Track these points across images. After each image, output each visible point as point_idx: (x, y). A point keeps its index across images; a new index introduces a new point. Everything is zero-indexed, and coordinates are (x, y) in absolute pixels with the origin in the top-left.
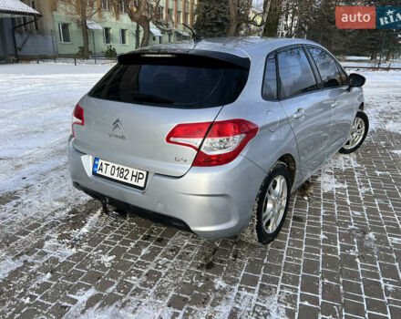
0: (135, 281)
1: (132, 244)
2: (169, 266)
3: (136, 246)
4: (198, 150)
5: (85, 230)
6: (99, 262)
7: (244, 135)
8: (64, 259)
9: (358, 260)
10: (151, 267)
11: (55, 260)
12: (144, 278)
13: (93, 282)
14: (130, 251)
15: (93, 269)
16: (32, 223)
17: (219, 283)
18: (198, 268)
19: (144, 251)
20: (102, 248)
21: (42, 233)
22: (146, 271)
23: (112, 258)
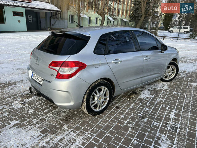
0: (35, 121)
1: (44, 107)
2: (51, 118)
3: (44, 108)
4: (58, 72)
5: (30, 99)
6: (27, 112)
7: (78, 68)
8: (17, 109)
9: (130, 129)
10: (44, 117)
11: (13, 109)
12: (38, 120)
13: (20, 119)
14: (41, 110)
15: (24, 114)
16: (15, 94)
17: (65, 127)
18: (61, 120)
19: (46, 110)
20: (32, 107)
21: (16, 98)
22: (41, 118)
23: (33, 111)
